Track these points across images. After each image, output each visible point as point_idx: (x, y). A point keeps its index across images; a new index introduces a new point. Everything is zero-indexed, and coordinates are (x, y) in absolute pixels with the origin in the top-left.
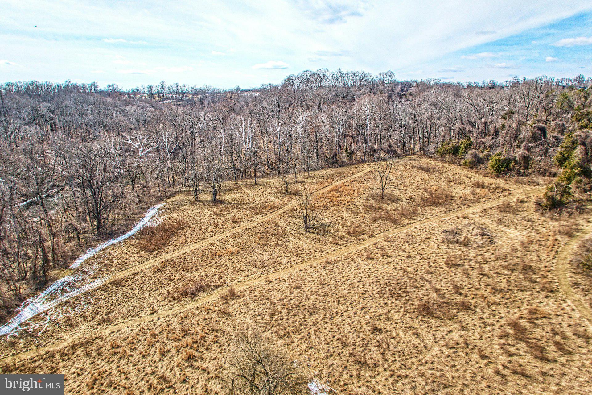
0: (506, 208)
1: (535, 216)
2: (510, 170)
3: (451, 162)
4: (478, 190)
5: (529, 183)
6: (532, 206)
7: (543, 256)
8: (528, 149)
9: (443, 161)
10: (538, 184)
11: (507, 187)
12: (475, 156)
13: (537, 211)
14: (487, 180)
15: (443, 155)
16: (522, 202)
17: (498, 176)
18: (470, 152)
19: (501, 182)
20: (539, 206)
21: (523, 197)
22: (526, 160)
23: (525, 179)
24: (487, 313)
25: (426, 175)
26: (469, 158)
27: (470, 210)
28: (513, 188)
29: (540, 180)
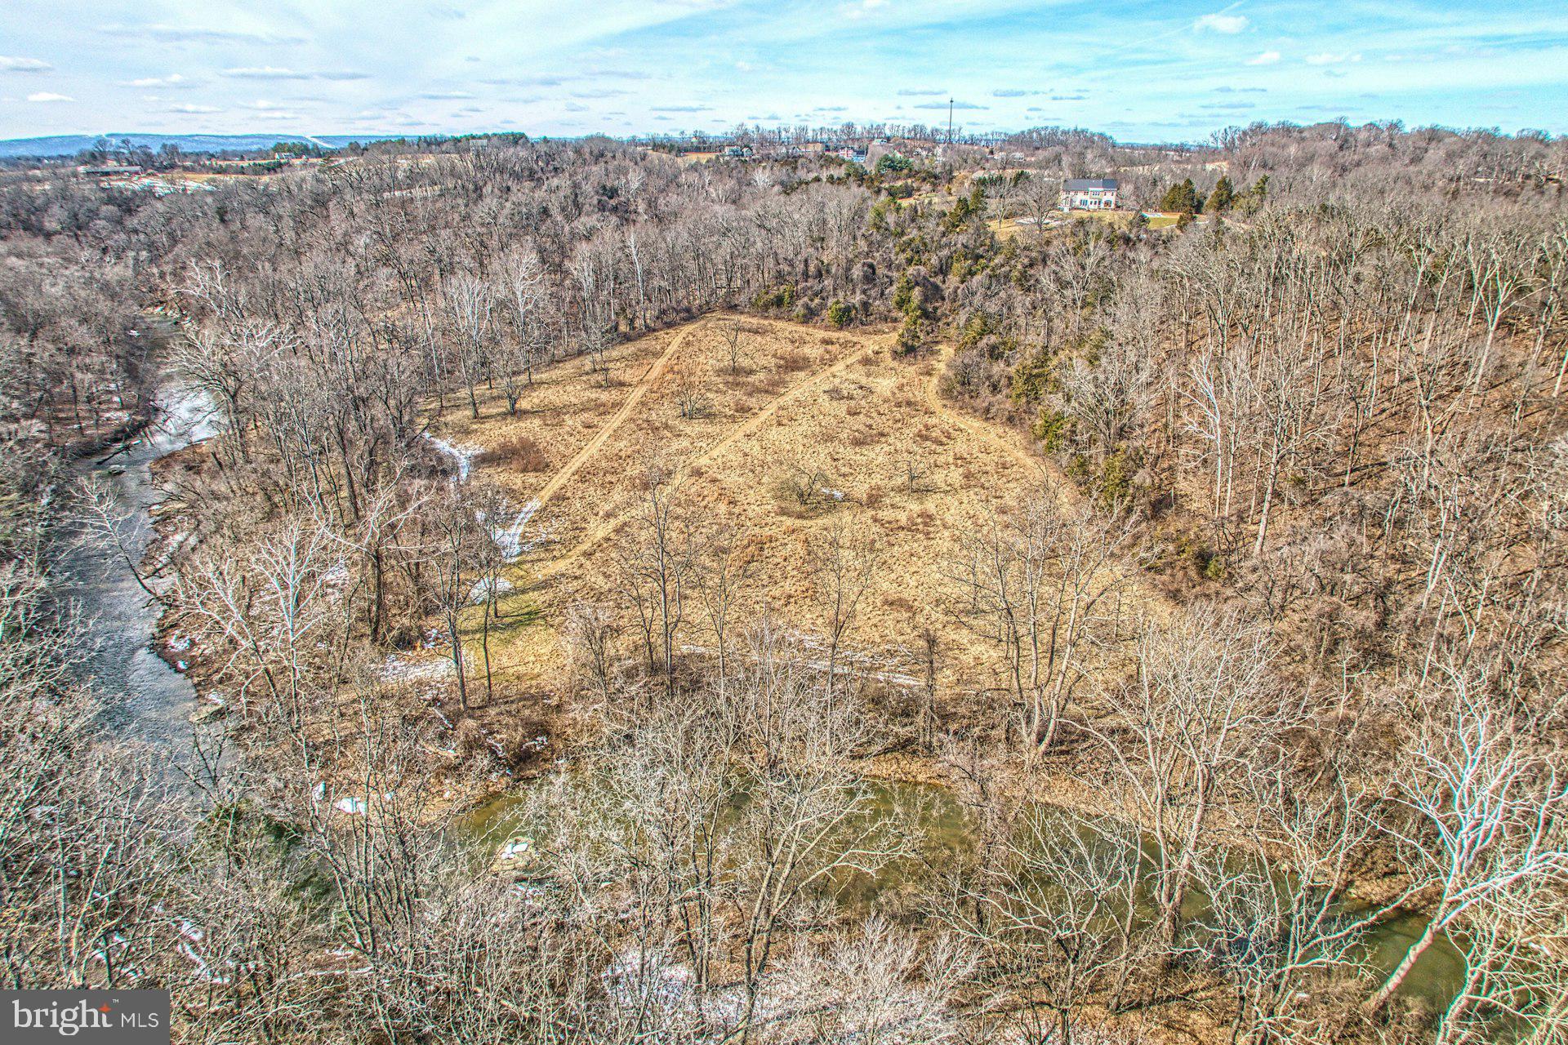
0: (866, 361)
1: (895, 364)
2: (851, 320)
3: (777, 318)
4: (829, 347)
5: (875, 333)
6: (887, 355)
7: (916, 393)
8: (864, 292)
9: (766, 318)
10: (884, 333)
11: (855, 339)
12: (807, 307)
13: (894, 359)
14: (834, 335)
15: (766, 307)
16: (877, 353)
17: (841, 329)
18: (800, 303)
19: (844, 335)
20: (896, 355)
21: (877, 348)
22: (865, 305)
23: (870, 329)
24: (898, 435)
25: (759, 338)
26: (799, 309)
27: (834, 369)
28: (863, 340)
29: (885, 327)
